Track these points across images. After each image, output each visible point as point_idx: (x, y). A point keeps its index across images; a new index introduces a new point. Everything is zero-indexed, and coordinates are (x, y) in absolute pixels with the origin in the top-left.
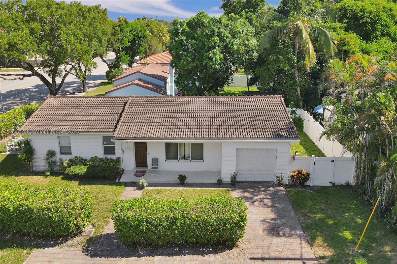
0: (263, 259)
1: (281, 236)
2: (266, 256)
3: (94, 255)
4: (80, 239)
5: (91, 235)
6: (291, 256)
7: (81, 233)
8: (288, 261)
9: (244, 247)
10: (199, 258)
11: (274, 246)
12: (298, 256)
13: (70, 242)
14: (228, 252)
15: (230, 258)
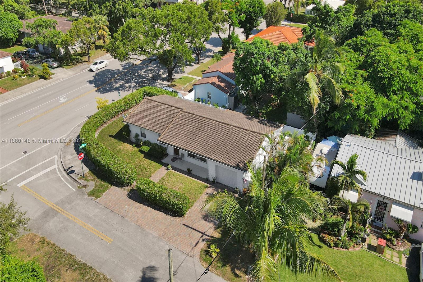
0: (188, 226)
1: (207, 221)
2: (190, 226)
3: (130, 197)
4: (129, 188)
5: (133, 188)
6: (201, 231)
7: (131, 185)
8: (197, 232)
9: (186, 218)
10: (164, 215)
11: (198, 223)
12: (203, 232)
13: (125, 188)
14: (177, 217)
15: (176, 220)
